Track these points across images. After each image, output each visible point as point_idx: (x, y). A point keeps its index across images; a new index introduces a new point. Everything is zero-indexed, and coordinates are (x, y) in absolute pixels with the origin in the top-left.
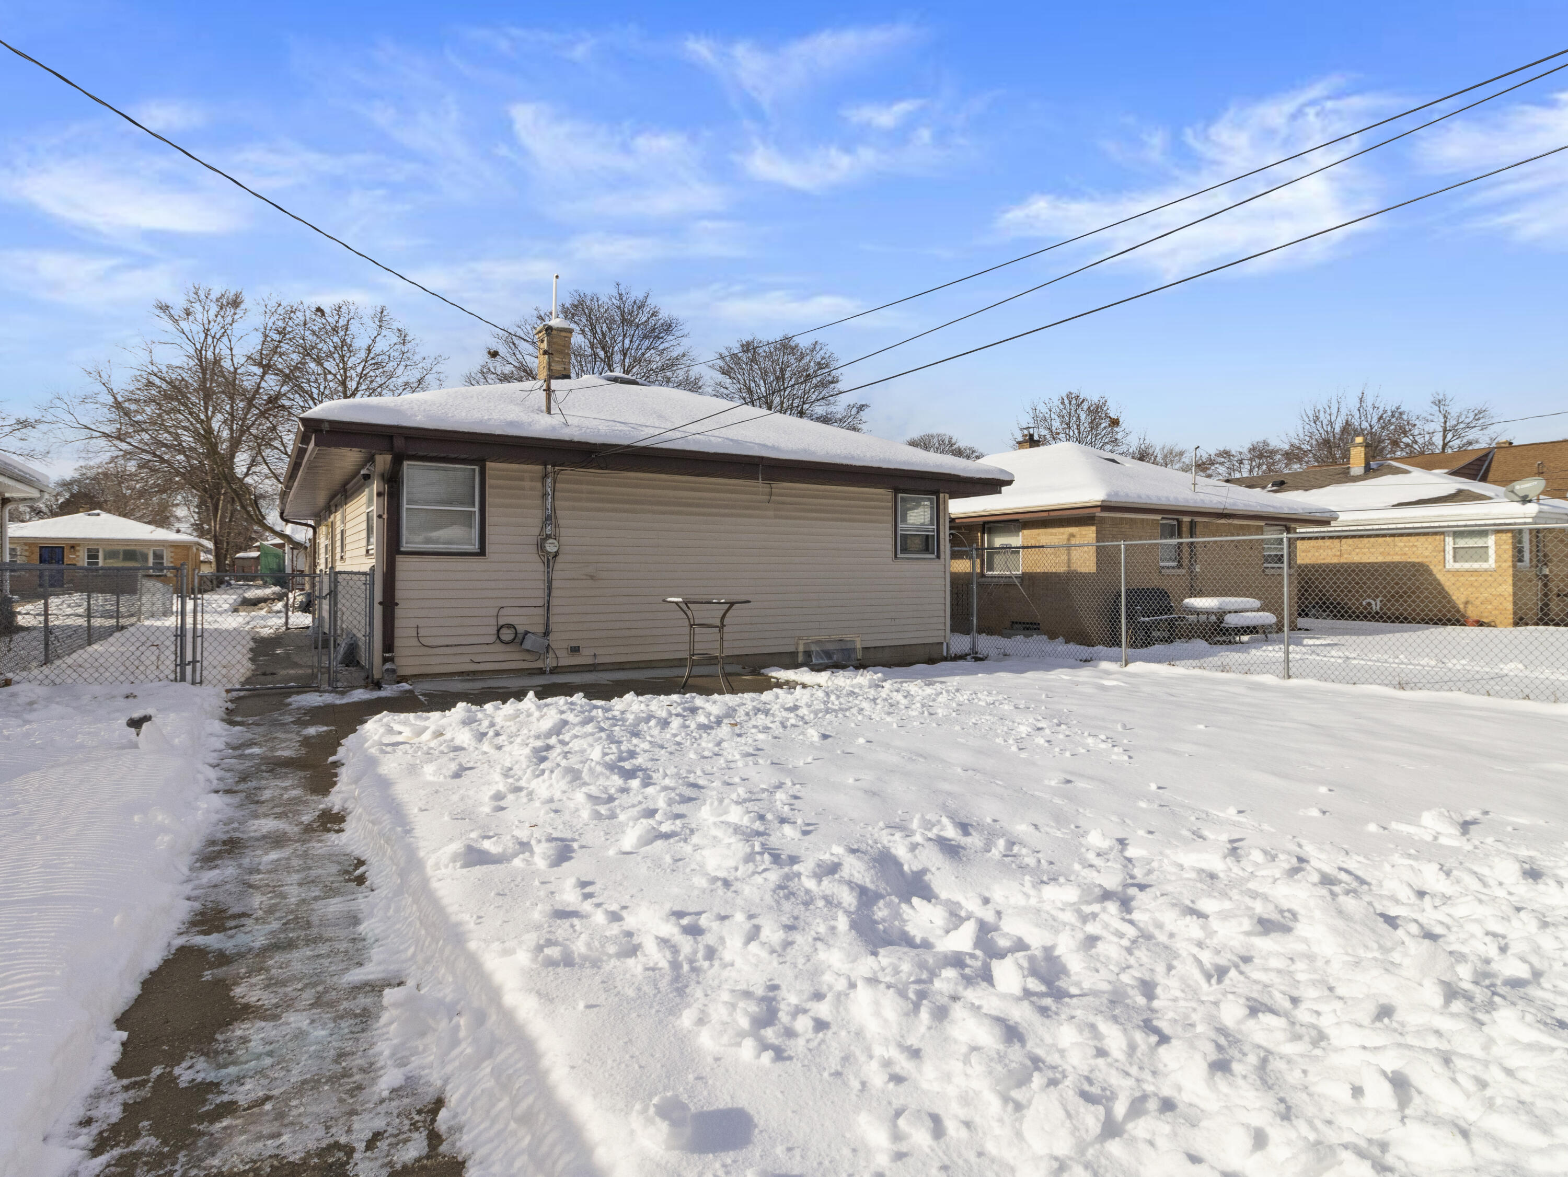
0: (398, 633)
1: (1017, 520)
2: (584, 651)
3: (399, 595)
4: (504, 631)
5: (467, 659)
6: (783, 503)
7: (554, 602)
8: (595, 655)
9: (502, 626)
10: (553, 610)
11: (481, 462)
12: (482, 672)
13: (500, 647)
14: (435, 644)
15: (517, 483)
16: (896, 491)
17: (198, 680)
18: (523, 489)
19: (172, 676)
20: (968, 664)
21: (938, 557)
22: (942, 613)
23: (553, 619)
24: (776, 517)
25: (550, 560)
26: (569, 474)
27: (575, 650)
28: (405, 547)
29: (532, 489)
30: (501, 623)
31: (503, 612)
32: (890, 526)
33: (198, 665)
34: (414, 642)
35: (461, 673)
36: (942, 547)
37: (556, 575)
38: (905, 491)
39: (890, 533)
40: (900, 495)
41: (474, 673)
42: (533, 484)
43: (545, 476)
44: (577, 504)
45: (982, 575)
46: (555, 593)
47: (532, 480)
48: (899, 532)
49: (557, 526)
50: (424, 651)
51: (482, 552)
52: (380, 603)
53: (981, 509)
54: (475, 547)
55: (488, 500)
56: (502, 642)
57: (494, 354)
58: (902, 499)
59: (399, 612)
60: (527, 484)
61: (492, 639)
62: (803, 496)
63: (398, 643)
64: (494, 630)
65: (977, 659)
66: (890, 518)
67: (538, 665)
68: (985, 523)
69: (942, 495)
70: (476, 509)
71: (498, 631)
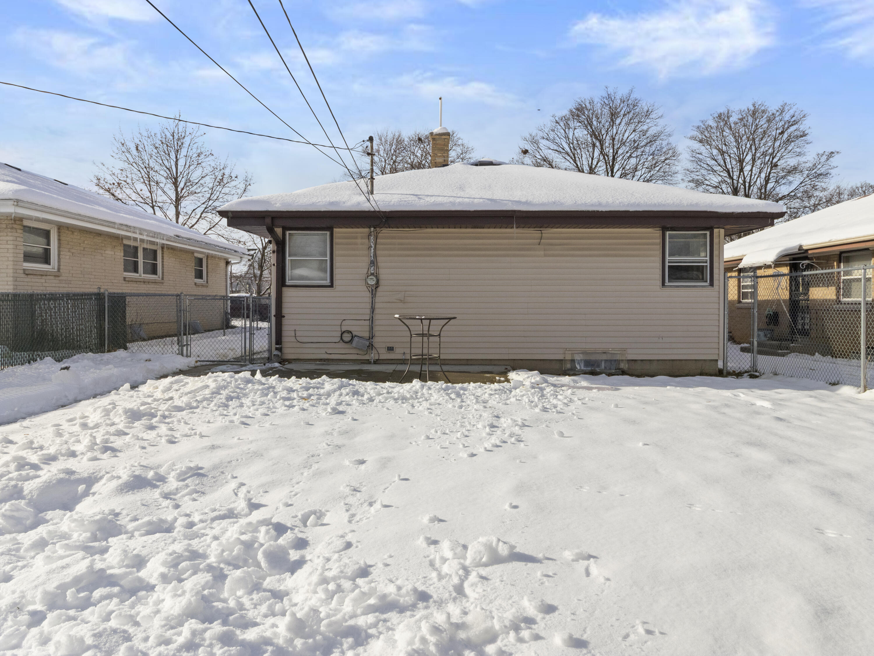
0: (284, 333)
1: (867, 249)
2: (397, 351)
3: (285, 311)
4: (345, 335)
5: (323, 351)
6: (551, 245)
7: (376, 317)
8: (404, 353)
9: (344, 332)
10: (376, 322)
11: (330, 229)
12: (333, 360)
13: (342, 345)
14: (304, 341)
15: (353, 241)
16: (664, 229)
17: (189, 355)
18: (356, 244)
19: (177, 352)
20: (746, 380)
21: (712, 284)
22: (716, 334)
23: (376, 328)
24: (545, 256)
25: (374, 289)
26: (385, 232)
27: (390, 349)
28: (288, 282)
29: (362, 244)
30: (343, 330)
31: (344, 323)
32: (659, 259)
33: (189, 346)
34: (293, 339)
35: (321, 360)
36: (716, 276)
37: (377, 299)
38: (673, 229)
39: (659, 265)
40: (668, 233)
41: (328, 360)
42: (364, 240)
43: (370, 235)
44: (392, 252)
45: (838, 302)
46: (377, 311)
47: (362, 238)
48: (667, 264)
49: (377, 267)
50: (299, 345)
51: (331, 286)
52: (274, 316)
53: (827, 240)
54: (328, 282)
55: (335, 252)
56: (344, 342)
57: (525, 152)
58: (671, 237)
59: (285, 321)
60: (359, 241)
61: (338, 339)
62: (570, 238)
63: (285, 339)
64: (339, 334)
65: (752, 376)
66: (659, 253)
67: (367, 357)
68: (842, 253)
69: (716, 231)
70: (328, 258)
71: (342, 334)
